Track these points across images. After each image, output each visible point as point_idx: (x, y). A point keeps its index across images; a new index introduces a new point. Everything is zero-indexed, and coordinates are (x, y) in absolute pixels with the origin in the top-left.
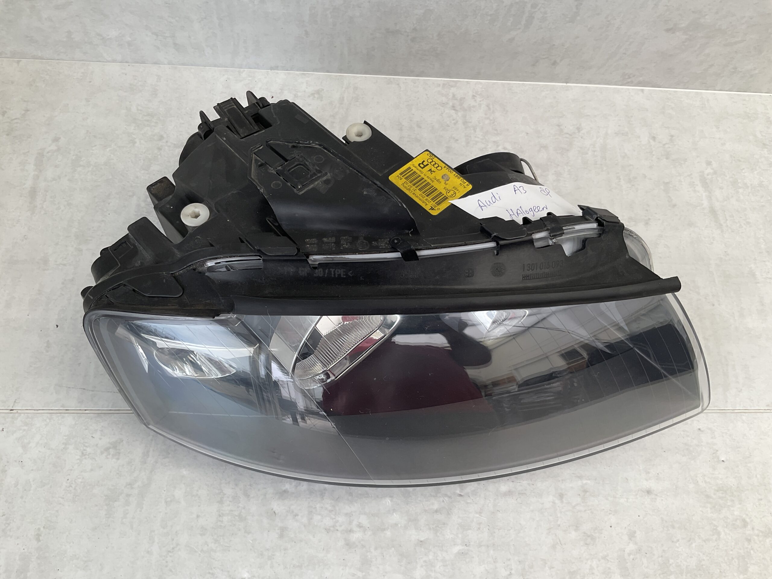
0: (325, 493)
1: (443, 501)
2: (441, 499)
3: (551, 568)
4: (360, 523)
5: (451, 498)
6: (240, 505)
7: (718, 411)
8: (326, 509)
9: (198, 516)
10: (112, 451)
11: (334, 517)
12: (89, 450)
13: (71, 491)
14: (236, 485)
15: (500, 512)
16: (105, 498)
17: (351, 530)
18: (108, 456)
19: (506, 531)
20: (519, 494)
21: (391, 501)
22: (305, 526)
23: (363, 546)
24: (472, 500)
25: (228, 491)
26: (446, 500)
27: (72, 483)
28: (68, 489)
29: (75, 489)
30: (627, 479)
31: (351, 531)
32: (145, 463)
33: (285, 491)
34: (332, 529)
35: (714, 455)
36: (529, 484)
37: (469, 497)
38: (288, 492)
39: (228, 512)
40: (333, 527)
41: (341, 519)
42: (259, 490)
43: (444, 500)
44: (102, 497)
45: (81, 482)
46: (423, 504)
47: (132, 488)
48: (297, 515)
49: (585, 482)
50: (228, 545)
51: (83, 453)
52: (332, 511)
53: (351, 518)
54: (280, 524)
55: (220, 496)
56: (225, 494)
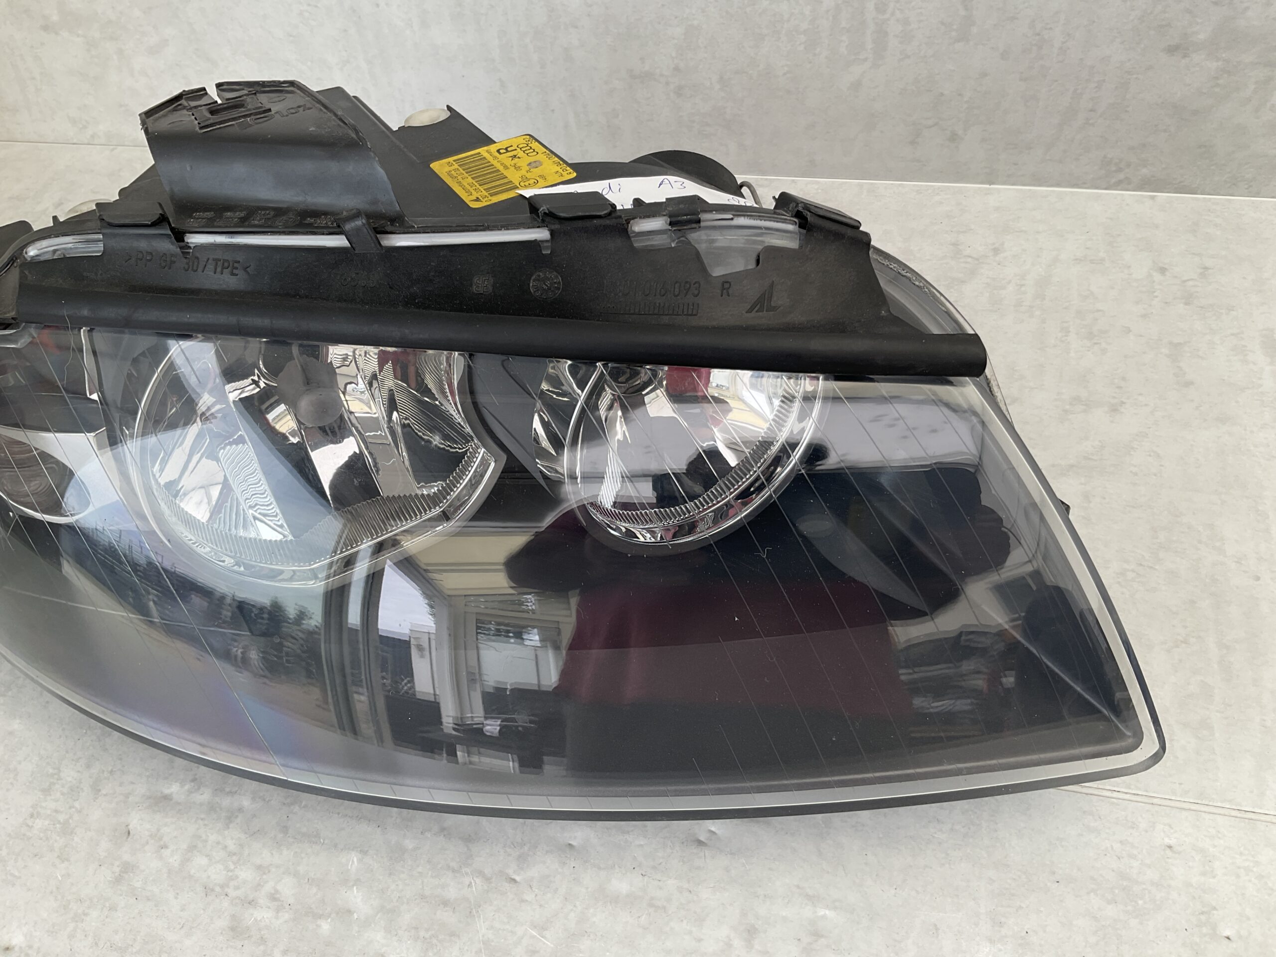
0: (237, 817)
1: (470, 885)
2: (467, 880)
4: (277, 891)
5: (490, 883)
6: (77, 804)
7: (1234, 813)
8: (225, 847)
11: (232, 867)
14: (88, 766)
15: (589, 936)
17: (253, 901)
20: (651, 905)
21: (360, 861)
22: (170, 872)
23: (263, 940)
24: (536, 896)
25: (69, 774)
26: (476, 884)
30: (937, 929)
31: (252, 903)
33: (167, 798)
34: (218, 889)
35: (1203, 917)
36: (680, 888)
37: (531, 888)
38: (171, 800)
39: (49, 812)
40: (222, 887)
41: (246, 874)
42: (121, 784)
43: (473, 884)
46: (423, 882)
48: (164, 847)
49: (821, 912)
50: (17, 874)
52: (235, 854)
53: (265, 877)
54: (126, 857)
55: (52, 780)
56: (62, 779)
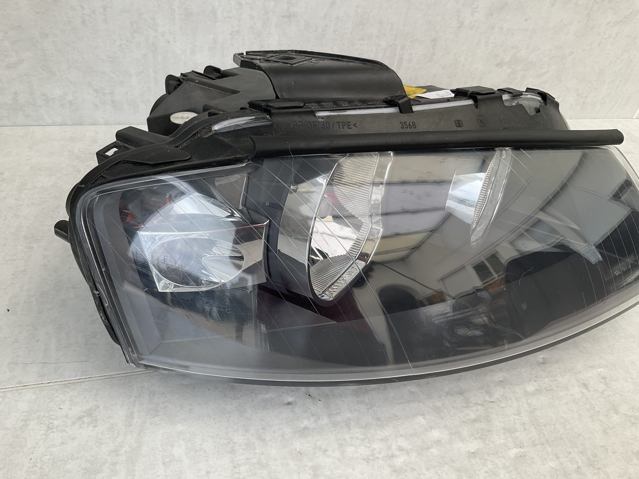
0: (350, 423)
2: (475, 408)
3: (614, 452)
4: (400, 446)
5: (484, 406)
6: (257, 451)
8: (357, 438)
9: (208, 472)
10: (86, 420)
11: (369, 445)
12: (56, 423)
13: (36, 471)
14: (247, 431)
15: (537, 410)
16: (83, 472)
17: (392, 455)
18: (83, 426)
19: (552, 426)
21: (424, 419)
22: (339, 461)
24: (506, 404)
25: (239, 439)
26: (479, 408)
27: (37, 462)
28: (32, 470)
29: (41, 468)
30: (634, 362)
31: (393, 456)
32: (130, 425)
33: (306, 428)
34: (371, 458)
36: (551, 381)
37: (501, 402)
38: (309, 428)
39: (244, 461)
40: (372, 455)
41: (377, 446)
42: (274, 432)
43: (478, 409)
44: (79, 471)
45: (49, 459)
46: (458, 416)
47: (118, 455)
48: (326, 451)
49: (599, 370)
51: (48, 427)
52: (365, 439)
53: (388, 443)
54: (310, 464)
55: (231, 446)
56: (236, 443)
